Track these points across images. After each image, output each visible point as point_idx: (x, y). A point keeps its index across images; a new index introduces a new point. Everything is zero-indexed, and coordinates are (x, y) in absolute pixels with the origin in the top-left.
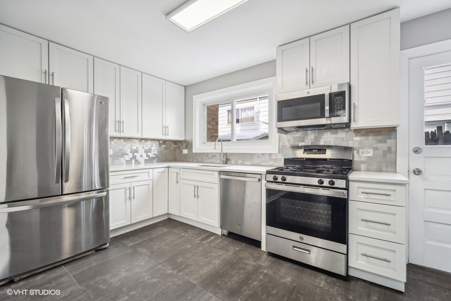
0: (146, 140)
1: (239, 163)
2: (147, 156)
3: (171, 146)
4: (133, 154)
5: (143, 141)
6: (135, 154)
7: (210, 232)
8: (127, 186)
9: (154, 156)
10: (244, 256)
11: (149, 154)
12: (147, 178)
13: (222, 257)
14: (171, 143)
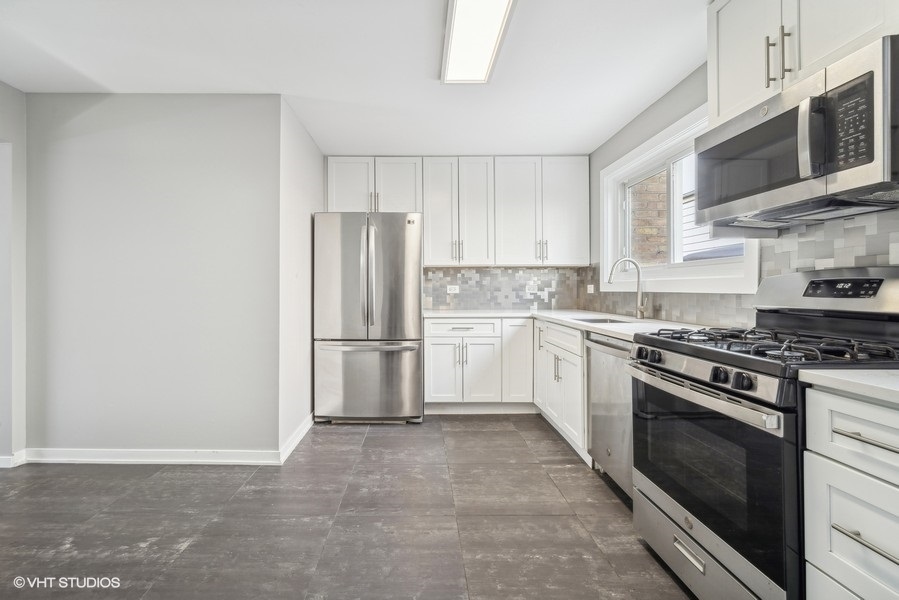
0: (516, 269)
1: (674, 318)
2: (518, 296)
3: (568, 278)
4: (492, 293)
5: (510, 271)
6: (496, 293)
7: (578, 455)
8: (458, 341)
9: (532, 297)
10: (581, 516)
11: (521, 293)
12: (491, 333)
13: (543, 497)
14: (568, 273)
